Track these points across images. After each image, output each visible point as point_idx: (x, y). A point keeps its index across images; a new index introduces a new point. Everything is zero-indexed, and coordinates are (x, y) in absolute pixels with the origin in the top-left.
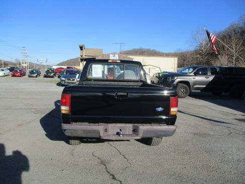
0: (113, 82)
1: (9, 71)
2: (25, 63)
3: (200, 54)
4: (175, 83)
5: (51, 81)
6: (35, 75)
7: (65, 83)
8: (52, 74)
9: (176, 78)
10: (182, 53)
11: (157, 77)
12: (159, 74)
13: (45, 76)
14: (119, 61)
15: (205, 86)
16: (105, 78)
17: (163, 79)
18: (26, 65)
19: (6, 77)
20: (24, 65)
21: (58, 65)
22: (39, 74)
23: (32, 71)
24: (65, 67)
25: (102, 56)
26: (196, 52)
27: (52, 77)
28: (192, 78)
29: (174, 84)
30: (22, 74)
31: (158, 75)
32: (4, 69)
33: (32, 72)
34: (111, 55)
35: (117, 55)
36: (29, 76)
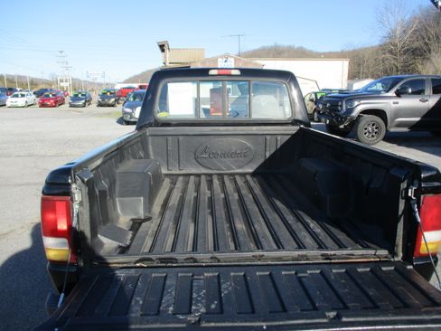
0: (222, 128)
1: (34, 97)
2: (66, 81)
3: (391, 52)
4: (355, 114)
5: (109, 114)
6: (81, 103)
7: (131, 118)
8: (113, 100)
9: (356, 103)
10: (354, 51)
11: (312, 100)
12: (316, 94)
13: (100, 105)
14: (238, 72)
15: (418, 119)
16: (203, 116)
17: (328, 105)
18: (67, 84)
19: (29, 109)
20: (64, 84)
21: (126, 82)
22: (88, 101)
23: (76, 96)
24: (136, 86)
25: (203, 63)
26: (382, 48)
27: (113, 106)
28: (391, 101)
29: (353, 117)
30: (58, 102)
31: (313, 96)
32: (26, 93)
33: (76, 98)
34: (219, 60)
35: (233, 60)
36: (71, 106)
